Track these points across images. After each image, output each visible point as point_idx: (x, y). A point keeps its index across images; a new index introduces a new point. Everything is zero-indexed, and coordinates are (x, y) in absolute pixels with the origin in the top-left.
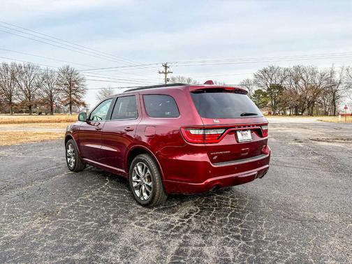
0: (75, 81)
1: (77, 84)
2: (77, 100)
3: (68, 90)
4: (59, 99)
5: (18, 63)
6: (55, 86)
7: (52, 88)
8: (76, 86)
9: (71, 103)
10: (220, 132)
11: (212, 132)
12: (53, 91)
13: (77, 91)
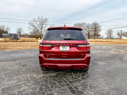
0: (97, 27)
1: (98, 28)
2: (98, 34)
3: (94, 30)
4: (91, 34)
5: (80, 23)
6: (90, 29)
7: (90, 30)
8: (97, 29)
9: (95, 35)
10: (50, 46)
11: (46, 46)
12: (90, 31)
13: (98, 31)
